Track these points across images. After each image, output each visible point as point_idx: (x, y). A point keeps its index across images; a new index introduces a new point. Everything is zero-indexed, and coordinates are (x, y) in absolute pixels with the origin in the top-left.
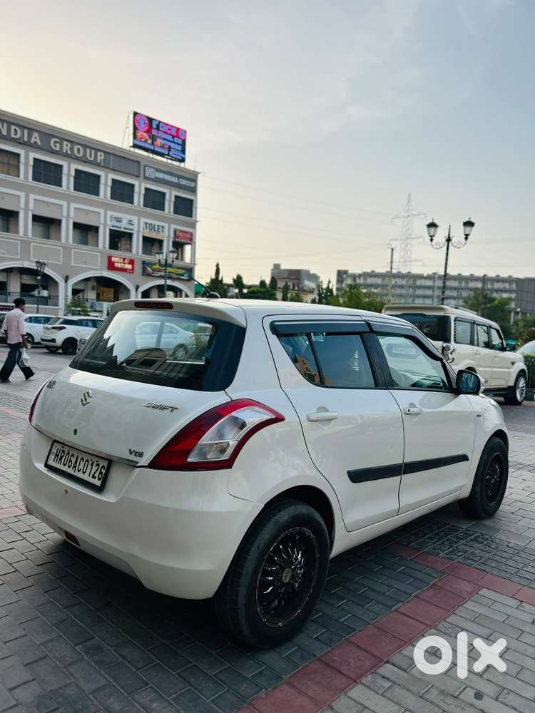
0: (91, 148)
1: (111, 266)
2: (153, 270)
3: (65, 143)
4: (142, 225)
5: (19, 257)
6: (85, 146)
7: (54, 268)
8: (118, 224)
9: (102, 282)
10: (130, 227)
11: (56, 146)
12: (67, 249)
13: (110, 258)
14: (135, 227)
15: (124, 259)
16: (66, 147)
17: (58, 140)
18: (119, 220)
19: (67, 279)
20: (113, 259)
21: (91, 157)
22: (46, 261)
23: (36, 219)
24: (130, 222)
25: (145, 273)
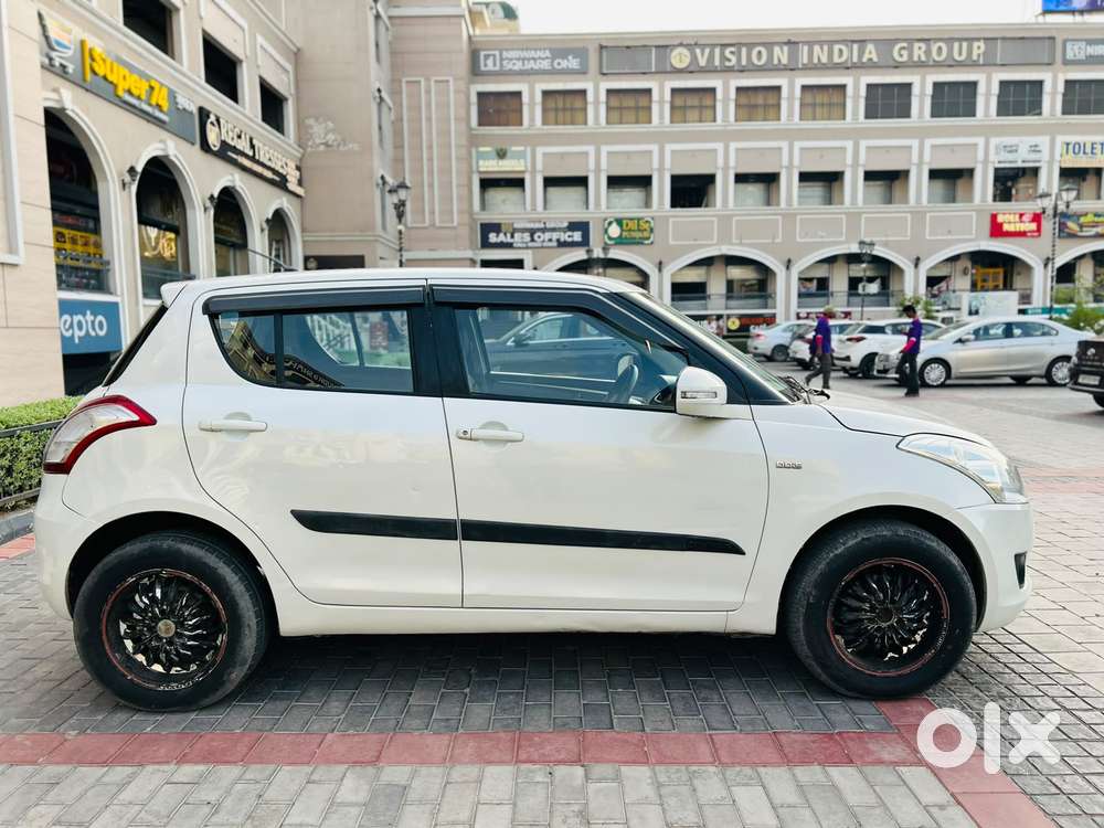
0: (960, 40)
1: (997, 230)
2: (1081, 226)
3: (916, 45)
4: (1059, 149)
5: (843, 238)
6: (950, 41)
7: (898, 247)
8: (1010, 157)
9: (982, 259)
10: (1033, 156)
11: (901, 56)
12: (918, 215)
13: (994, 217)
14: (1045, 156)
15: (1021, 215)
16: (919, 51)
17: (905, 45)
18: (1012, 150)
19: (917, 262)
20: (1000, 219)
21: (960, 54)
22: (875, 239)
23: (870, 176)
24: (1035, 149)
25: (1063, 232)
